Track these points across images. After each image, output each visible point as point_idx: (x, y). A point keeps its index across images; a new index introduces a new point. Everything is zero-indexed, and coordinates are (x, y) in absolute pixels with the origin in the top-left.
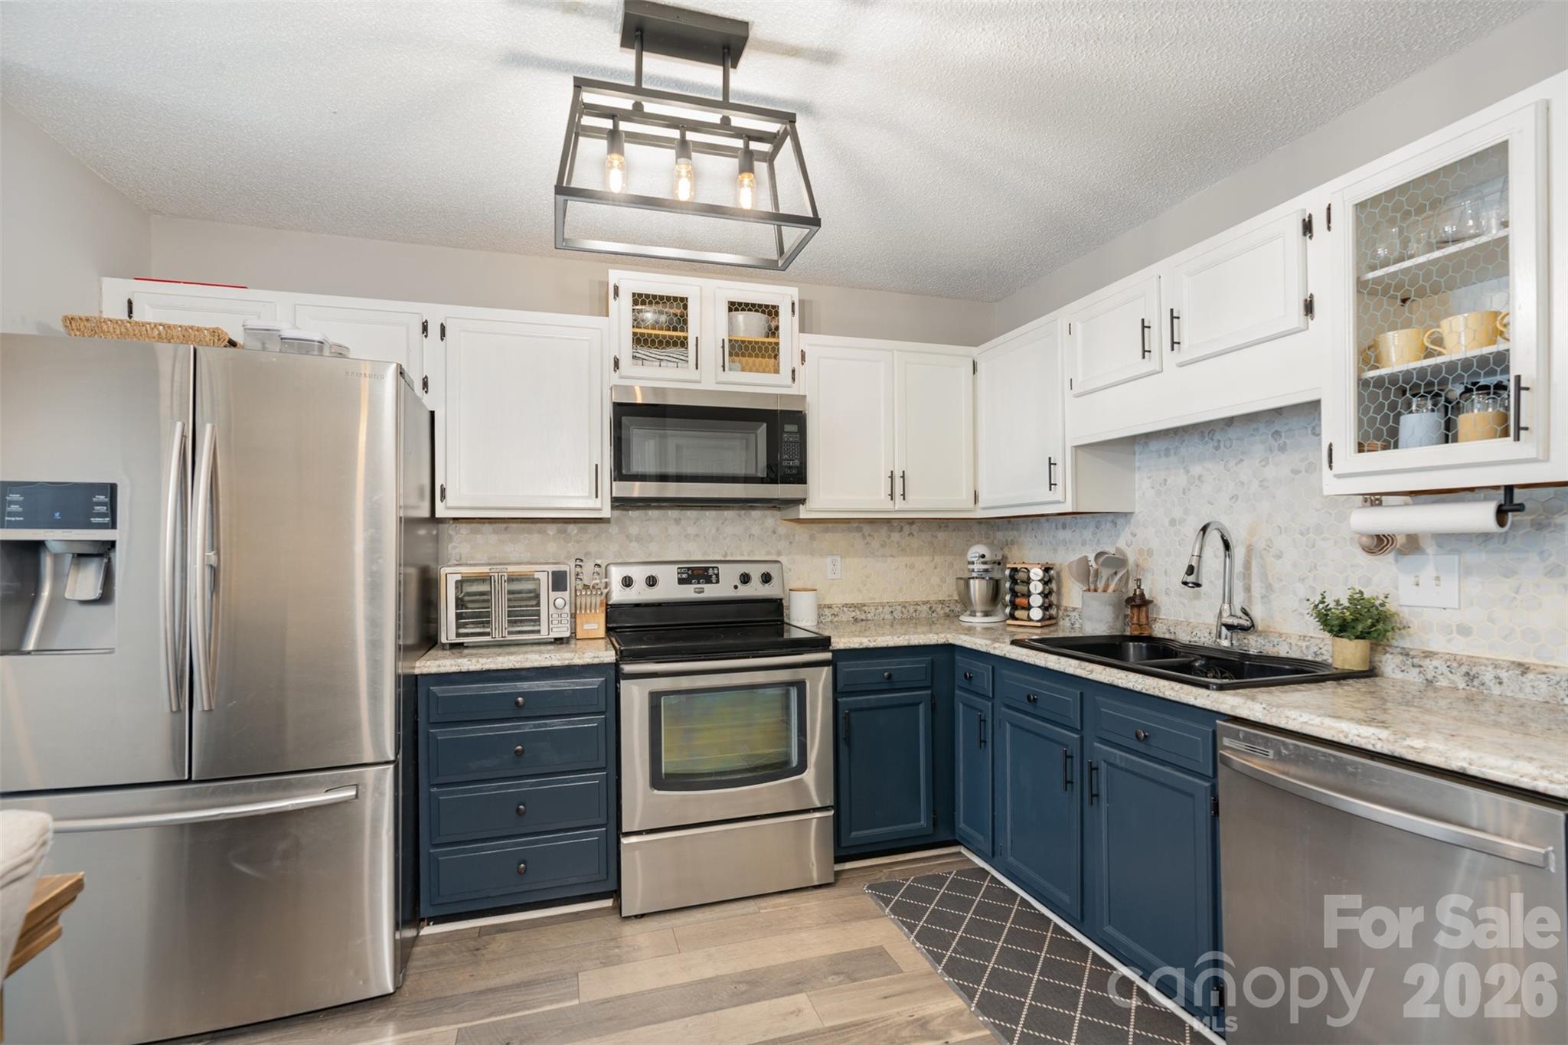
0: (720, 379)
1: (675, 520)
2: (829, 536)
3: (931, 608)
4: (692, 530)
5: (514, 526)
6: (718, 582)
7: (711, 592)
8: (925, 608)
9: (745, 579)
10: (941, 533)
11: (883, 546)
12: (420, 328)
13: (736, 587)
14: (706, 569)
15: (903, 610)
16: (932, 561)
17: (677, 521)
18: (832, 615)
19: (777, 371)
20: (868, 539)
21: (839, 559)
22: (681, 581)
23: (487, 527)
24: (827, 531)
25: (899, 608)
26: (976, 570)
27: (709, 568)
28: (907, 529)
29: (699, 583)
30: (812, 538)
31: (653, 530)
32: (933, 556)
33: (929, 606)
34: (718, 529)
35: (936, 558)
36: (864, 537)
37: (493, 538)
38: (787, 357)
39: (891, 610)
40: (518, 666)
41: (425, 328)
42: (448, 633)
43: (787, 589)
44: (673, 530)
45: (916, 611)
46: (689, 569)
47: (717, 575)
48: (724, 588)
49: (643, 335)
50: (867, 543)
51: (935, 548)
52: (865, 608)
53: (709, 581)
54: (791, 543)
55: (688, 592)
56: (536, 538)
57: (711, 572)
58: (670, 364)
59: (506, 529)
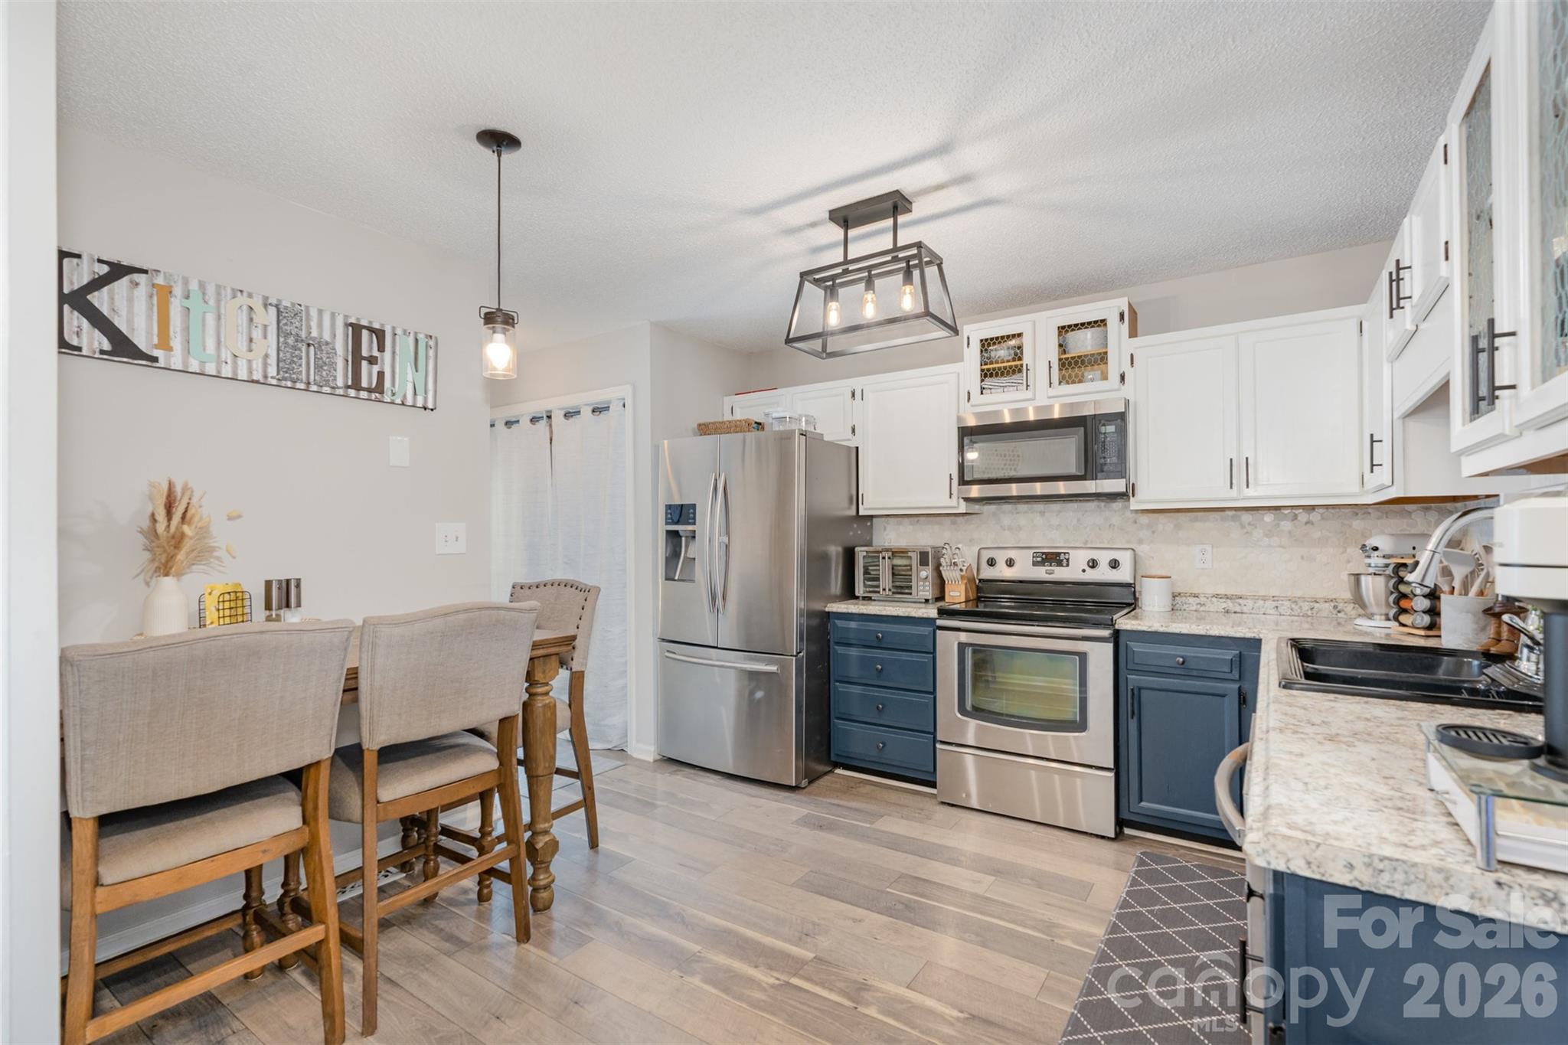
0: (1050, 394)
1: (1040, 512)
2: (1198, 525)
3: (1335, 607)
4: (1055, 521)
5: (922, 519)
6: (1068, 565)
7: (1060, 574)
8: (1328, 606)
9: (1093, 564)
10: (1358, 521)
11: (1268, 535)
12: (850, 395)
13: (1084, 571)
14: (1059, 554)
15: (1293, 606)
16: (1343, 553)
17: (1042, 513)
18: (1198, 604)
19: (1105, 377)
20: (1249, 528)
21: (1209, 548)
22: (1035, 564)
23: (906, 520)
24: (1196, 520)
25: (1287, 603)
26: (1373, 565)
27: (1061, 553)
28: (1303, 516)
29: (1051, 565)
30: (1178, 527)
31: (1022, 520)
32: (1345, 548)
33: (1333, 604)
34: (1078, 520)
35: (1348, 550)
36: (1243, 527)
37: (910, 528)
38: (1116, 364)
39: (1275, 604)
40: (878, 613)
41: (853, 395)
42: (860, 590)
43: (1140, 573)
44: (1039, 520)
45: (1312, 609)
46: (1043, 553)
47: (1068, 560)
48: (1074, 571)
49: (988, 370)
50: (1247, 533)
51: (1347, 538)
52: (1241, 601)
53: (1060, 564)
54: (1153, 532)
55: (1041, 573)
56: (936, 528)
57: (1062, 556)
58: (1011, 388)
59: (918, 521)
